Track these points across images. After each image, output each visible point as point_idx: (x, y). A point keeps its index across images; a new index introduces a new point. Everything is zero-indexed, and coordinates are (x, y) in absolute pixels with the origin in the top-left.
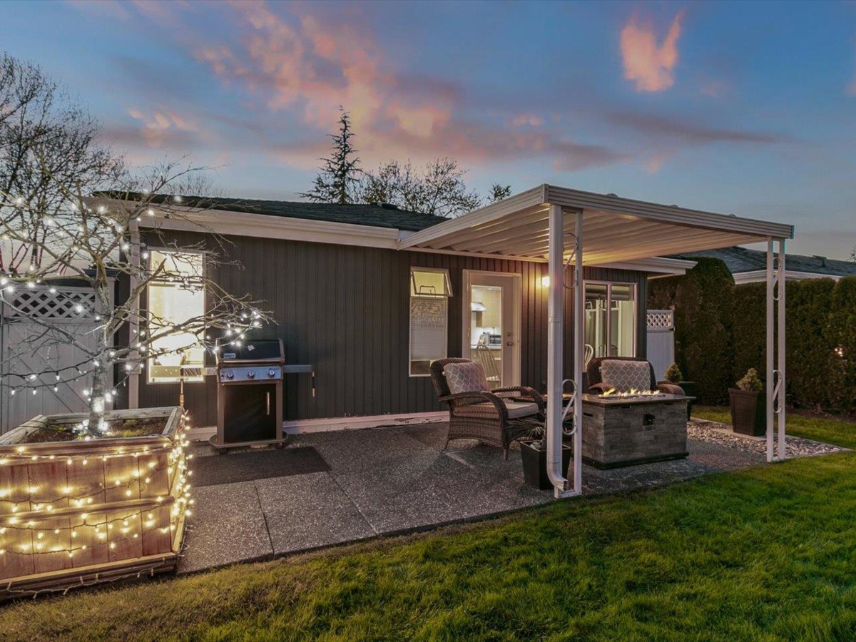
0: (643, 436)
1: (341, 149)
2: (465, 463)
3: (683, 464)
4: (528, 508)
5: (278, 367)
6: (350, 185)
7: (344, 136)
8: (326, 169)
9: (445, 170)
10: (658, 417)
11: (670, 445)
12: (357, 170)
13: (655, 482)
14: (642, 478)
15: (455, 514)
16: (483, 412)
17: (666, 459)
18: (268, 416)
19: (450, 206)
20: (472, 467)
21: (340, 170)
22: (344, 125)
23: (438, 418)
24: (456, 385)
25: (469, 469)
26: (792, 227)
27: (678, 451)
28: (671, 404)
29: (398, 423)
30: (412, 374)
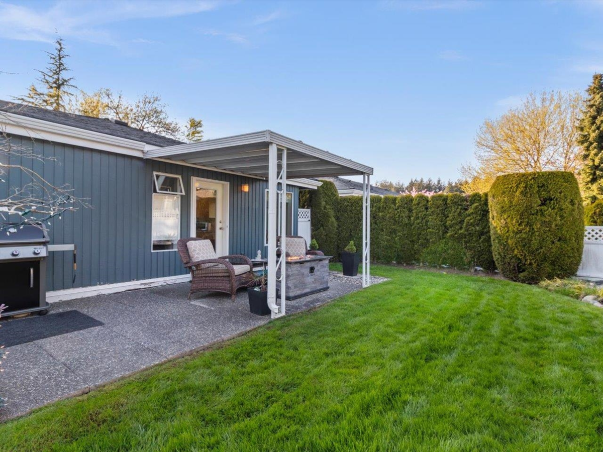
0: (309, 279)
1: (56, 65)
2: (207, 307)
3: (328, 293)
4: (259, 327)
5: (42, 246)
6: (66, 98)
7: (59, 55)
8: (40, 79)
9: (152, 101)
10: (316, 268)
11: (321, 284)
12: (71, 86)
13: (319, 303)
14: (312, 302)
15: (216, 337)
16: (217, 273)
17: (319, 291)
18: (31, 288)
19: (156, 128)
20: (212, 308)
21: (55, 83)
22: (59, 45)
23: (174, 281)
24: (196, 256)
25: (211, 310)
26: (373, 169)
27: (325, 286)
28: (321, 261)
29: (143, 287)
30: (153, 250)
